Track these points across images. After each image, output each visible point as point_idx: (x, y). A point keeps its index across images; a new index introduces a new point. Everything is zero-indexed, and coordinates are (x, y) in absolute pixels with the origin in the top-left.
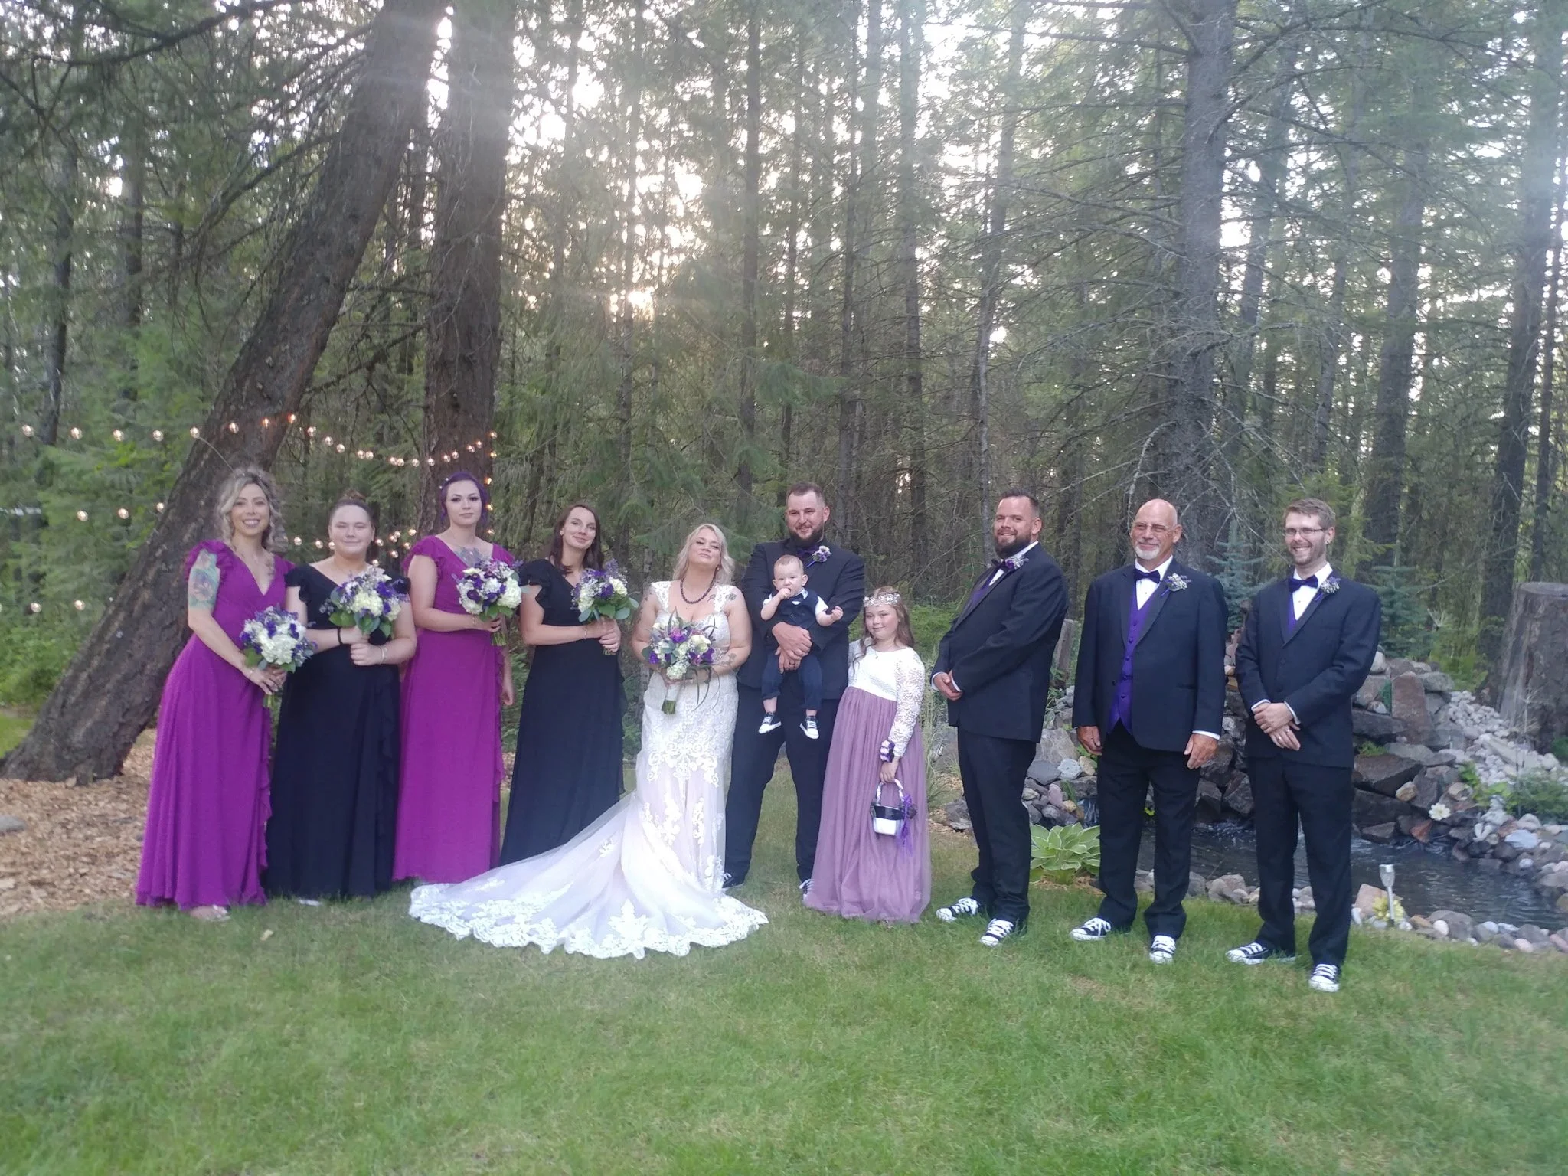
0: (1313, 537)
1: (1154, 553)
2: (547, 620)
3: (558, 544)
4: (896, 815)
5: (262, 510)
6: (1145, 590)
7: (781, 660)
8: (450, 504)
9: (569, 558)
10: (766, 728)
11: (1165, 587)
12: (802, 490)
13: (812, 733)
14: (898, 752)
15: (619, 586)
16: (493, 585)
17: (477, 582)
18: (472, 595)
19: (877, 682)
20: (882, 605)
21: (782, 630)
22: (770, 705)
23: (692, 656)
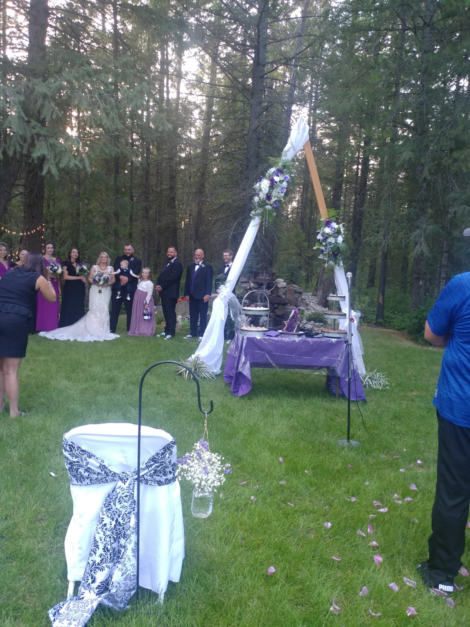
0: (228, 257)
1: (199, 260)
2: (69, 274)
3: (70, 257)
4: (148, 315)
5: (6, 252)
6: (197, 267)
7: (122, 283)
8: (47, 249)
9: (73, 260)
10: (118, 298)
11: (201, 266)
12: (128, 245)
13: (129, 299)
14: (148, 302)
15: (85, 267)
16: (56, 268)
17: (53, 266)
18: (51, 269)
19: (142, 288)
20: (146, 271)
21: (122, 277)
22: (119, 293)
23: (104, 279)
